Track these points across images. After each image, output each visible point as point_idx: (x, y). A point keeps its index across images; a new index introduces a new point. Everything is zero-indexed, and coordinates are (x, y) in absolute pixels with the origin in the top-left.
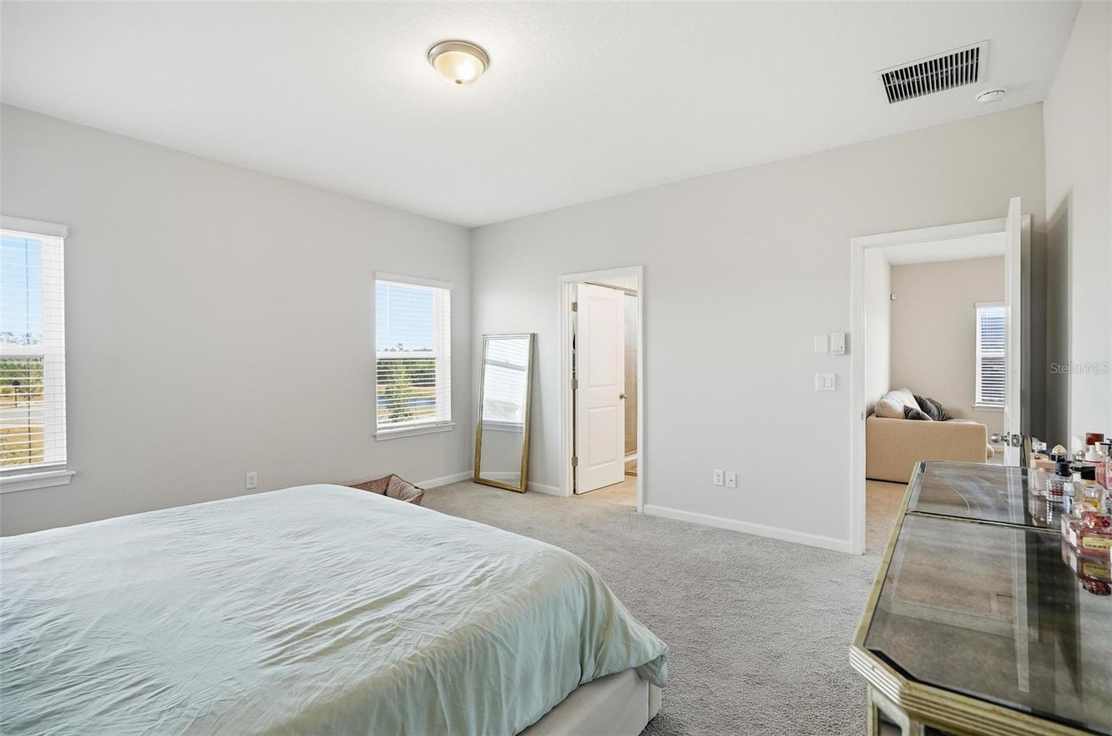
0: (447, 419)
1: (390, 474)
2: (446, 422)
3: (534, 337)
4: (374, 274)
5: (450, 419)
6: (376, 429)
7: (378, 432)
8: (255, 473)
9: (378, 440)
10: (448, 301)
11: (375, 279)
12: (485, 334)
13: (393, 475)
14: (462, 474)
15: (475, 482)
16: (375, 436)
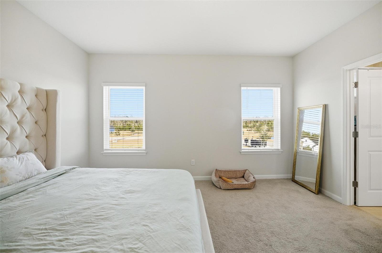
0: (278, 148)
1: (246, 169)
2: (278, 150)
3: (325, 107)
4: (240, 85)
5: (280, 148)
6: (241, 149)
7: (242, 150)
8: (194, 160)
9: (242, 154)
10: (279, 93)
11: (241, 87)
12: (300, 107)
13: (247, 170)
14: (286, 175)
15: (292, 181)
16: (240, 152)
